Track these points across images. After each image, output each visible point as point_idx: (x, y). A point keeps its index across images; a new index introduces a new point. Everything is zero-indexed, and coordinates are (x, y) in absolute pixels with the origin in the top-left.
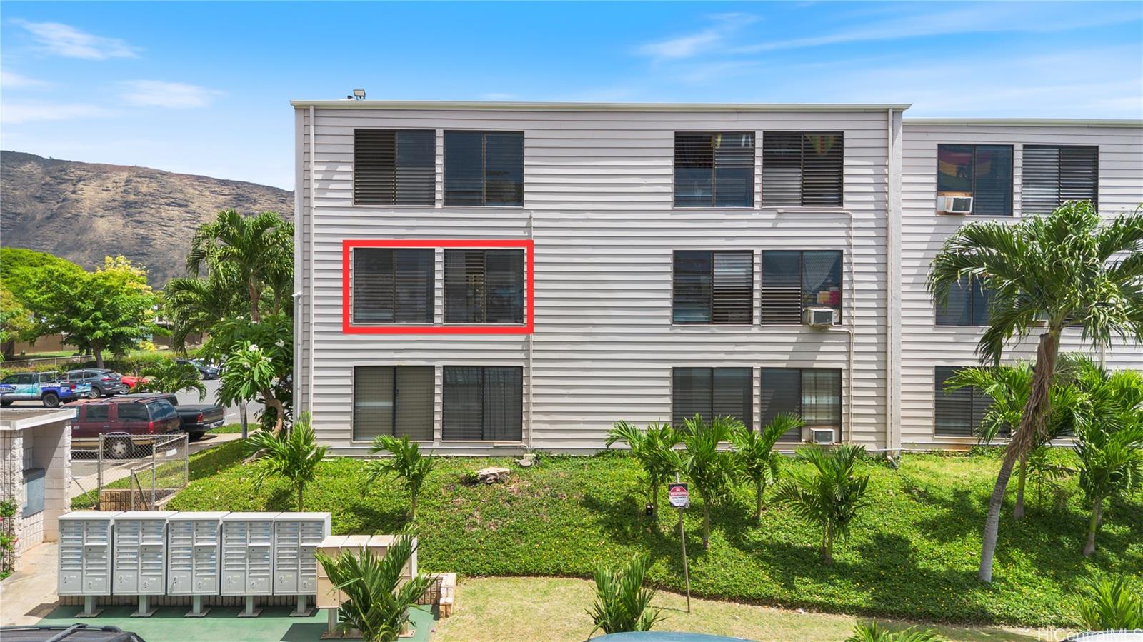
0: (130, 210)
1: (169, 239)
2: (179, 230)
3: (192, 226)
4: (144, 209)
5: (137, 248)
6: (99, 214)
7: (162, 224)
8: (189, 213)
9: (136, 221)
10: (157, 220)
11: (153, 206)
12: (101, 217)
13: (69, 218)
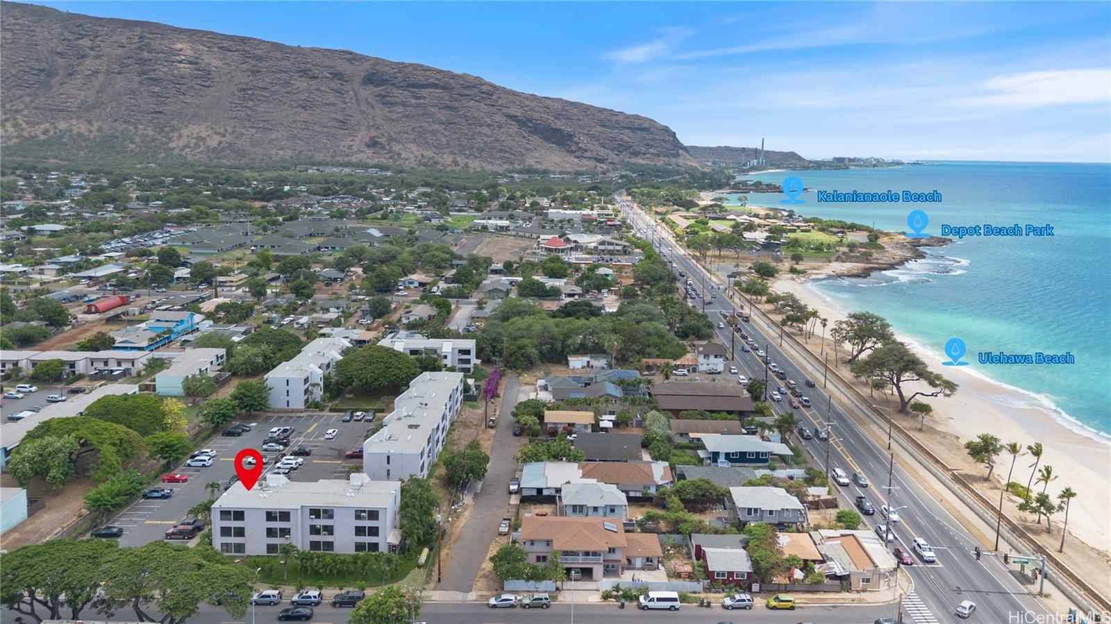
0: (145, 67)
1: (182, 97)
2: (192, 88)
3: (203, 83)
4: (157, 67)
5: (153, 106)
6: (116, 71)
7: (176, 81)
8: (199, 70)
9: (151, 79)
10: (170, 77)
11: (165, 64)
12: (119, 73)
13: (89, 75)
